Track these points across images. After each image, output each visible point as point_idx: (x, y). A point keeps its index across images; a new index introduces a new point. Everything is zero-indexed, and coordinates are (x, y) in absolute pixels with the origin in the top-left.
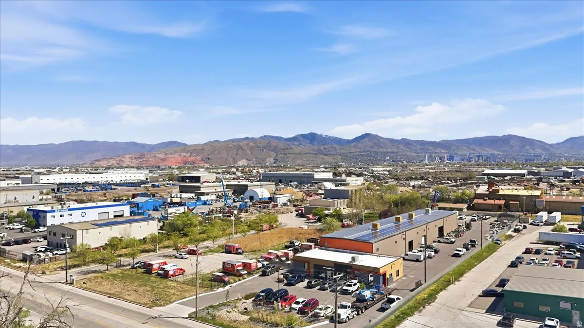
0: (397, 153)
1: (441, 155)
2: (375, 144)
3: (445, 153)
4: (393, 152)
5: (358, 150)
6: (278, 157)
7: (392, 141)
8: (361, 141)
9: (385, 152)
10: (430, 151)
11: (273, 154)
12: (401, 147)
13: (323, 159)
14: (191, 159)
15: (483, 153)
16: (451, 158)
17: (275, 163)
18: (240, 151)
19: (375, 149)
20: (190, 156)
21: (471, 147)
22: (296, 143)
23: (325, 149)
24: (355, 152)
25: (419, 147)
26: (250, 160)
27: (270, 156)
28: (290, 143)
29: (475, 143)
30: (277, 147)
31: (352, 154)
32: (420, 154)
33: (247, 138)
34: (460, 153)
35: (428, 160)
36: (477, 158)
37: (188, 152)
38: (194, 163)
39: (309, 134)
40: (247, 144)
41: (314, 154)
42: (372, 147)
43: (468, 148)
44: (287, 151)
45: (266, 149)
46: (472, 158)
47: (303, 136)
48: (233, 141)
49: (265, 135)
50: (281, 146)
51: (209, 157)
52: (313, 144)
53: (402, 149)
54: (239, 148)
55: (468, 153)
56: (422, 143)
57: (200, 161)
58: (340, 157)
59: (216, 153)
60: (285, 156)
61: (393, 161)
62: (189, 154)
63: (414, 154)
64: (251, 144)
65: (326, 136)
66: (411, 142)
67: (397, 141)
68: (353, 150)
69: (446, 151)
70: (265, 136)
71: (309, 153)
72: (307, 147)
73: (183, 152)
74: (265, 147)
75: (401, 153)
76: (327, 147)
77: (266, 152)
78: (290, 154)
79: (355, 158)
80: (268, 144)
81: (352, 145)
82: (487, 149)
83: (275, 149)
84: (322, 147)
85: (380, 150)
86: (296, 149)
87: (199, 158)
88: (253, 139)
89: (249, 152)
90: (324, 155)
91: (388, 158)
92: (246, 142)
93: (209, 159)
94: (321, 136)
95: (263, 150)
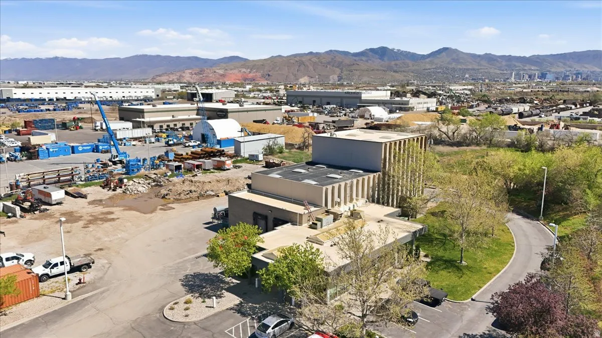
0: (478, 69)
1: (530, 72)
2: (453, 59)
3: (535, 70)
4: (474, 69)
5: (434, 67)
6: (343, 74)
7: (474, 56)
8: (438, 56)
9: (465, 69)
10: (517, 68)
11: (338, 71)
12: (484, 63)
13: (392, 76)
14: (251, 75)
15: (582, 70)
16: (543, 76)
17: (339, 81)
18: (302, 68)
19: (453, 65)
20: (250, 72)
21: (568, 63)
22: (364, 58)
23: (396, 65)
24: (429, 69)
25: (504, 63)
26: (312, 78)
27: (334, 73)
28: (357, 58)
29: (573, 58)
30: (342, 62)
31: (427, 71)
32: (505, 72)
33: (311, 53)
34: (553, 70)
35: (514, 79)
36: (574, 77)
37: (248, 68)
38: (254, 80)
39: (379, 48)
40: (310, 60)
41: (383, 70)
42: (449, 63)
43: (564, 64)
44: (353, 68)
45: (330, 65)
46: (569, 76)
47: (372, 50)
48: (295, 56)
50: (347, 61)
51: (270, 73)
52: (383, 60)
53: (485, 66)
54: (301, 63)
55: (563, 70)
56: (509, 58)
57: (260, 78)
58: (412, 74)
59: (277, 68)
60: (350, 73)
61: (473, 79)
62: (249, 70)
63: (499, 72)
64: (315, 60)
65: (399, 50)
66: (495, 58)
67: (479, 56)
68: (428, 66)
69: (537, 68)
70: (331, 51)
71: (378, 70)
72: (377, 63)
73: (243, 68)
74: (329, 63)
75: (482, 70)
76: (397, 62)
77: (330, 68)
78: (356, 70)
79: (429, 75)
80: (332, 59)
81: (428, 60)
82: (586, 66)
83: (340, 65)
84: (393, 63)
85: (459, 67)
86: (363, 66)
87: (259, 74)
88: (317, 54)
89: (311, 68)
90: (394, 72)
91: (467, 76)
92: (308, 57)
93: (269, 75)
94: (392, 50)
95: (327, 67)
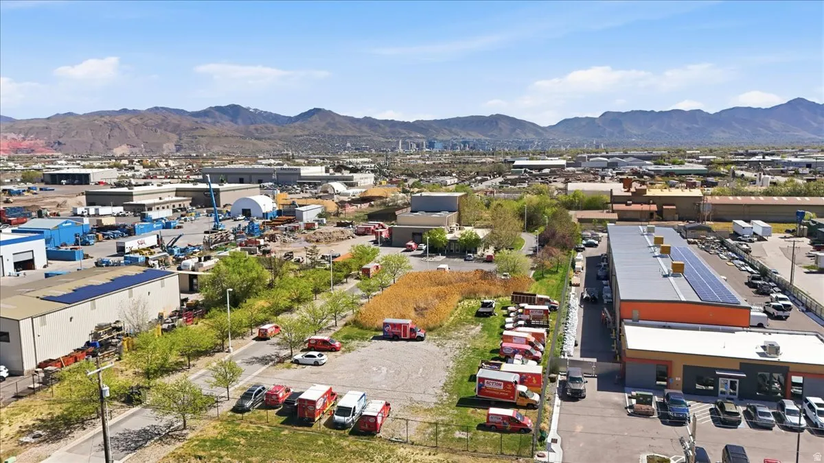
0: (360, 137)
1: (417, 140)
2: (329, 123)
3: (421, 138)
4: (355, 136)
5: (307, 133)
6: (181, 142)
7: (352, 120)
8: (309, 119)
9: (344, 136)
10: (403, 136)
11: (175, 137)
12: (365, 128)
13: (254, 144)
14: (27, 143)
15: (468, 138)
16: (431, 145)
17: (177, 151)
18: (116, 132)
19: (329, 132)
20: (24, 139)
21: (453, 130)
22: (209, 120)
23: (256, 130)
24: (301, 136)
25: (388, 129)
26: (134, 147)
27: (169, 140)
28: (199, 120)
29: (457, 125)
30: (179, 126)
31: (298, 138)
32: (390, 140)
33: (125, 111)
34: (439, 138)
35: (402, 148)
36: (462, 146)
37: (20, 133)
38: (33, 151)
39: (229, 106)
40: (127, 121)
41: (241, 137)
42: (324, 128)
43: (450, 131)
44: (196, 133)
45: (160, 128)
46: (456, 145)
47: (218, 109)
48: (101, 114)
49: (155, 106)
50: (187, 123)
51: (60, 140)
52: (236, 123)
53: (366, 132)
54: (114, 126)
55: (449, 138)
56: (392, 124)
57: (43, 147)
58: (280, 142)
59: (73, 133)
60: (194, 140)
61: (356, 149)
62: (22, 136)
63: (383, 140)
64: (134, 120)
65: (256, 110)
66: (377, 123)
67: (358, 120)
68: (299, 133)
69: (422, 136)
70: (157, 108)
71: (232, 136)
72: (227, 126)
73: (10, 132)
74: (159, 126)
75: (365, 138)
76: (259, 126)
77: (161, 133)
78: (202, 136)
79: (301, 143)
80: (163, 120)
81: (297, 124)
82: (472, 133)
83: (176, 129)
84: (252, 127)
85: (337, 133)
86: (212, 130)
87: (41, 142)
88: (135, 113)
89: (131, 133)
90: (256, 139)
91: (349, 145)
92: (124, 117)
93: (59, 143)
94: (247, 110)
95: (156, 131)
